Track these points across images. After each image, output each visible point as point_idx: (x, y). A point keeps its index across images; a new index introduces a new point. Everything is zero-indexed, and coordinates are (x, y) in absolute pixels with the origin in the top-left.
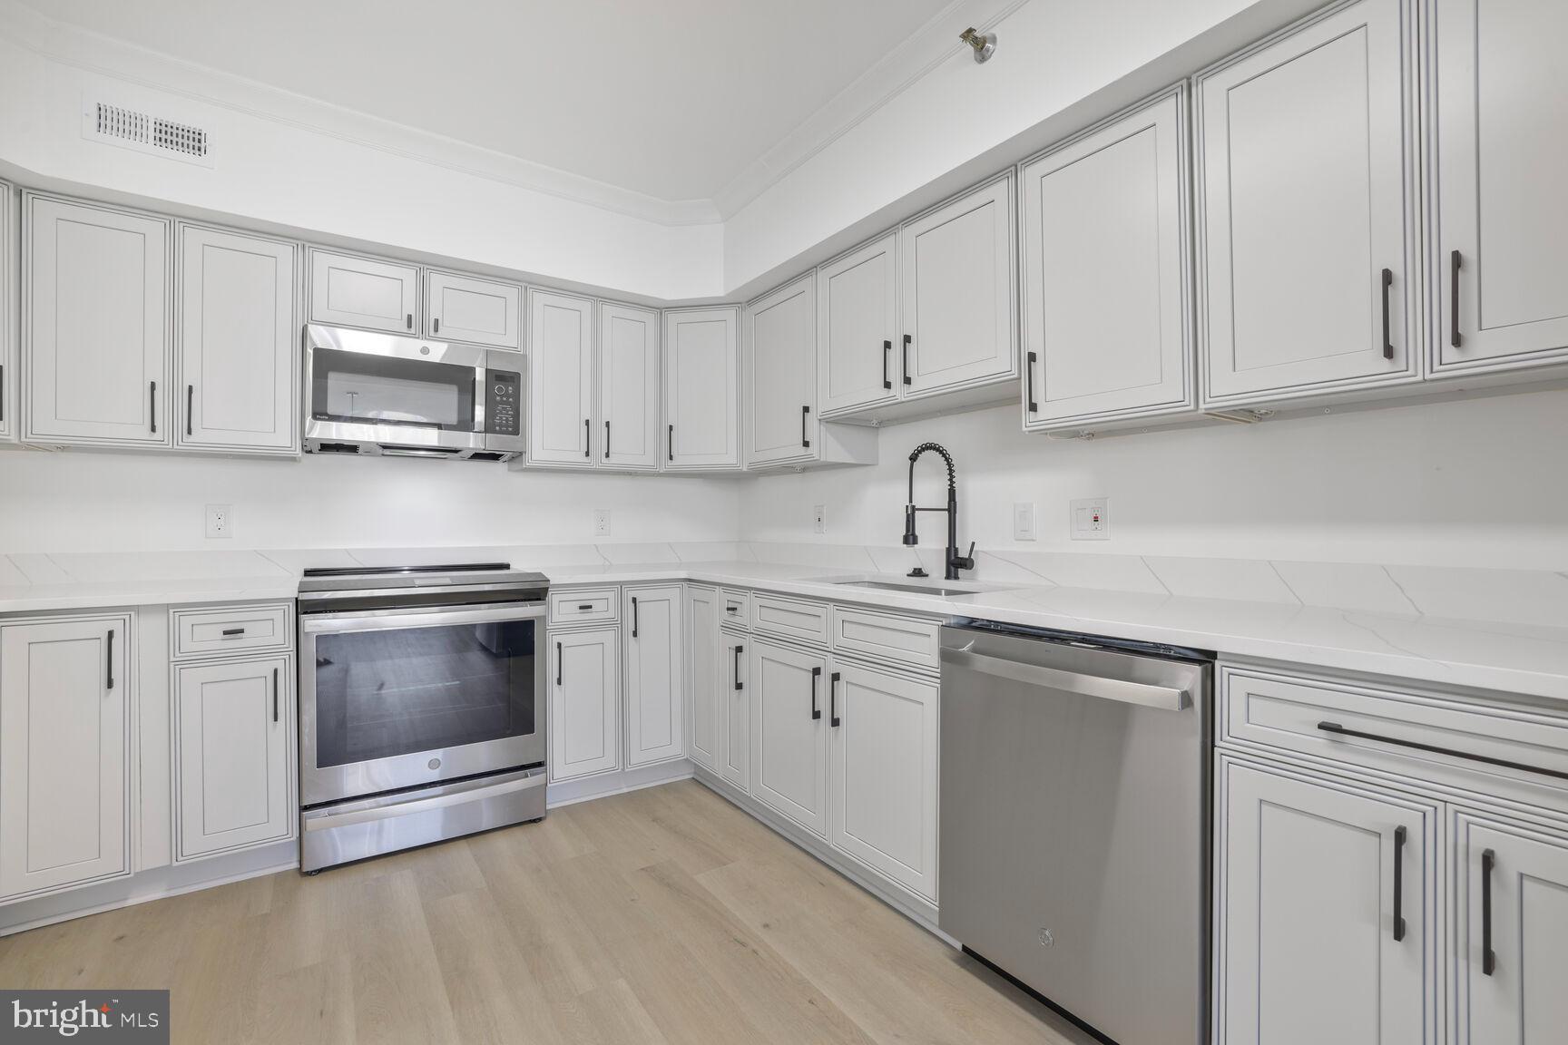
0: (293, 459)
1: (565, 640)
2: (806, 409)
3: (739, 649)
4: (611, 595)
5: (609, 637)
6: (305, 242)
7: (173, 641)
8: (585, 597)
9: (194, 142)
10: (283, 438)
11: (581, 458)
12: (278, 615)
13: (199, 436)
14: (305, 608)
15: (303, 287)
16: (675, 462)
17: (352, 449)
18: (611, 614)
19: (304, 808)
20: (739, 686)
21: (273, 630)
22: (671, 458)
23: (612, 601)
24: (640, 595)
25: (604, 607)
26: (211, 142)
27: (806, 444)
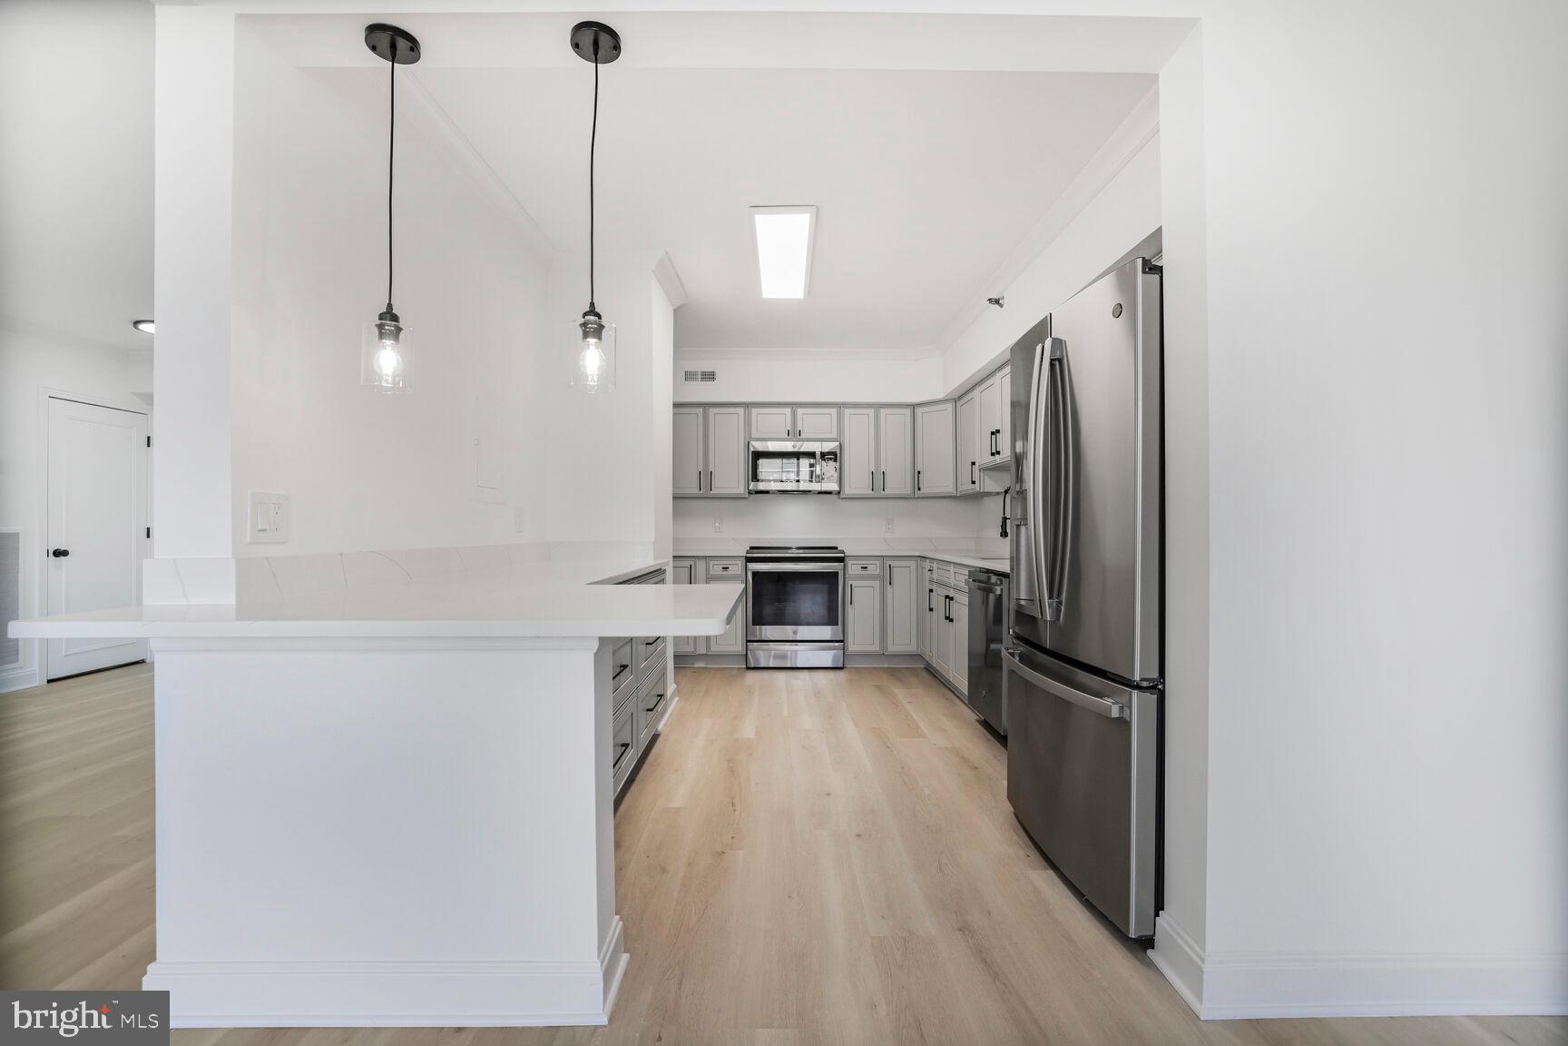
0: (745, 498)
1: (855, 583)
2: (973, 463)
3: (931, 591)
4: (878, 563)
5: (877, 584)
6: (747, 406)
7: (707, 570)
8: (864, 563)
9: (709, 376)
10: (741, 490)
11: (870, 492)
12: (739, 563)
13: (715, 491)
14: (749, 560)
15: (748, 423)
16: (921, 492)
17: (767, 492)
18: (878, 572)
19: (748, 641)
20: (931, 610)
21: (736, 568)
22: (919, 489)
23: (878, 565)
24: (893, 563)
25: (874, 568)
26: (718, 376)
27: (974, 482)
